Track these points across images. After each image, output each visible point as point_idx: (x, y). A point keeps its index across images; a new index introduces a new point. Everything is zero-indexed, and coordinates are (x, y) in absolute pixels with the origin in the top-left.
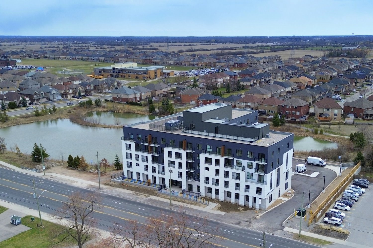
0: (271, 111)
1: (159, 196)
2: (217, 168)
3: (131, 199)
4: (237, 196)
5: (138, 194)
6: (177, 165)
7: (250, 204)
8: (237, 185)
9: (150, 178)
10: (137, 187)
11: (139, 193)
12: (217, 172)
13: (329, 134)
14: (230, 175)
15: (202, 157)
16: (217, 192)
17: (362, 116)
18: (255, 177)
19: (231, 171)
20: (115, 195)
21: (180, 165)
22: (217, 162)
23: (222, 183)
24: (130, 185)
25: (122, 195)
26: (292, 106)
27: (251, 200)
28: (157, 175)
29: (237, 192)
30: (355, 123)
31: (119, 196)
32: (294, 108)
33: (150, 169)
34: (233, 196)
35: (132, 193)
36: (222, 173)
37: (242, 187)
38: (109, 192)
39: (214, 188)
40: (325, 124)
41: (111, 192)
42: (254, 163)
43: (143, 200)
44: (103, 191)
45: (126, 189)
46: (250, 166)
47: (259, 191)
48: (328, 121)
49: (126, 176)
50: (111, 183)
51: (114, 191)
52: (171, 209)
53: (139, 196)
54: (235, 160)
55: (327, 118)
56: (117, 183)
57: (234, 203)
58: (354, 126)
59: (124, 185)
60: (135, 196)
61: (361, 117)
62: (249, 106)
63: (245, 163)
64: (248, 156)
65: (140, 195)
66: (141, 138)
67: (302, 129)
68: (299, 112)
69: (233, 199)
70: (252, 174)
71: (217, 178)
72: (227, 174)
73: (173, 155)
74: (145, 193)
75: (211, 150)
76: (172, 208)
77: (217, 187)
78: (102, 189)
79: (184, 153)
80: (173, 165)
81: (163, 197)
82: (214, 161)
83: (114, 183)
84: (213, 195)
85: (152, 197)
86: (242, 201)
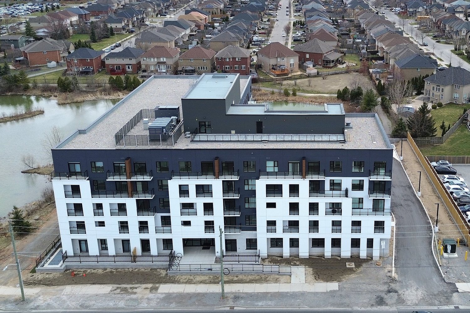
0: (202, 67)
1: (178, 282)
2: (294, 200)
3: (123, 308)
4: (336, 243)
5: (126, 288)
6: (200, 208)
7: (363, 252)
8: (337, 225)
9: (136, 245)
10: (111, 272)
11: (128, 286)
12: (294, 207)
13: (302, 94)
14: (322, 208)
15: (260, 185)
16: (294, 243)
17: (322, 63)
18: (368, 204)
19: (323, 202)
20: (77, 308)
21: (208, 208)
22: (294, 189)
23: (304, 226)
24: (89, 271)
25: (93, 302)
26: (234, 59)
27: (363, 244)
28: (152, 236)
29: (336, 236)
30: (320, 73)
31: (87, 307)
32: (237, 60)
33: (134, 227)
34: (328, 244)
35: (111, 291)
36: (304, 208)
37: (346, 226)
38: (55, 305)
39: (286, 238)
40: (285, 79)
41: (58, 303)
42: (366, 180)
43: (153, 304)
44: (38, 306)
45: (89, 285)
46: (358, 187)
47: (379, 226)
48: (287, 74)
49: (71, 253)
50: (38, 276)
51: (65, 298)
52: (232, 308)
53: (135, 293)
54: (327, 180)
55: (284, 70)
56: (57, 275)
57: (330, 257)
58: (321, 78)
59: (75, 273)
60: (126, 298)
61: (320, 65)
62: (164, 63)
63: (347, 182)
64: (353, 170)
65: (135, 290)
66: (102, 168)
67: (263, 91)
68: (244, 66)
69: (328, 250)
70: (361, 201)
71: (294, 218)
72: (314, 207)
73: (192, 191)
74: (141, 283)
75: (276, 169)
76: (231, 303)
77: (294, 235)
78: (32, 301)
79: (217, 185)
80: (191, 210)
81: (189, 282)
82: (286, 190)
83: (47, 276)
84: (286, 250)
85: (165, 289)
86: (346, 250)
